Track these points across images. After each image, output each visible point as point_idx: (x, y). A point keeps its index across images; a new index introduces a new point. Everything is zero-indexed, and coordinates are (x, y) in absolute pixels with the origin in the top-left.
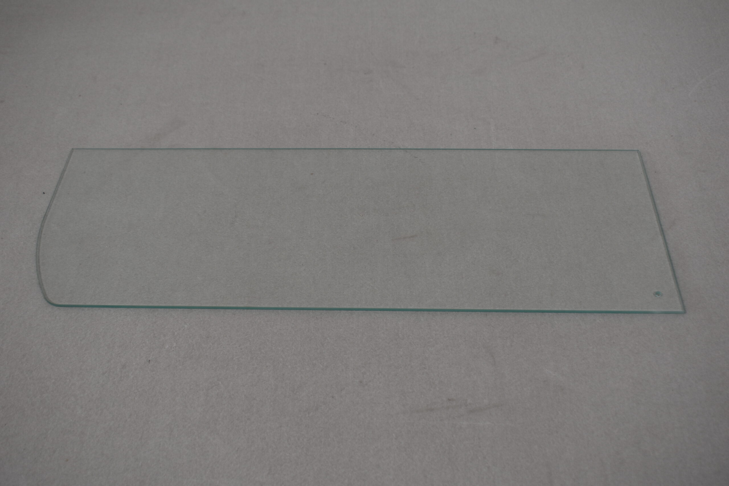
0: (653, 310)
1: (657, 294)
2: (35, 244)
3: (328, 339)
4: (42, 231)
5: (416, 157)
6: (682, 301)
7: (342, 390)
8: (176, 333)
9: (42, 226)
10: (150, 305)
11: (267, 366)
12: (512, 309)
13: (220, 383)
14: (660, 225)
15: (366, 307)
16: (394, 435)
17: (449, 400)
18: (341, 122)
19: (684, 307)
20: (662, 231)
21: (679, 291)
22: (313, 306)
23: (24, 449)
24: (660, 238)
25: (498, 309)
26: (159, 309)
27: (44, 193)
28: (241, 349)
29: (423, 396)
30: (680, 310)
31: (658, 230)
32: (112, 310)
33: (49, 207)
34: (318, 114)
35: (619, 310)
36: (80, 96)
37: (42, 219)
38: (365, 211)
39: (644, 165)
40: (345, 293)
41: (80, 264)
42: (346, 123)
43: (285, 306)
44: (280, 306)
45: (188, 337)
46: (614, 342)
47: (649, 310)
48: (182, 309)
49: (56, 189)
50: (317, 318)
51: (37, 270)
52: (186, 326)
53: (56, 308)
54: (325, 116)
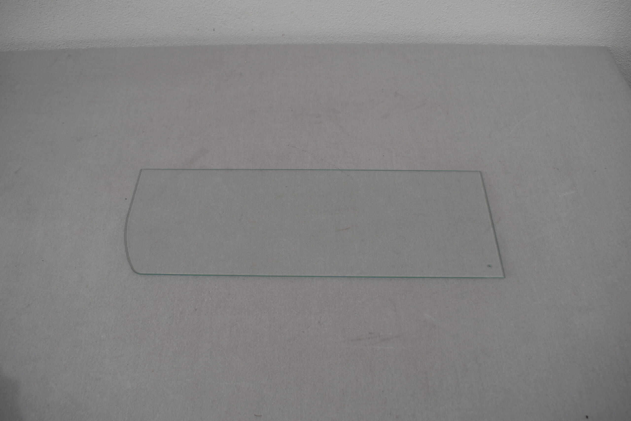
0: (487, 276)
1: (489, 266)
2: (123, 233)
3: (300, 295)
4: (127, 225)
5: (348, 175)
6: (503, 269)
7: (308, 328)
8: (210, 292)
9: (127, 221)
10: (195, 274)
11: (265, 313)
12: (406, 276)
13: (238, 323)
14: (492, 221)
15: (321, 275)
16: (339, 355)
17: (370, 333)
18: (303, 151)
19: (504, 274)
20: (493, 225)
21: (502, 264)
22: (290, 275)
23: (128, 365)
24: (492, 229)
25: (397, 276)
26: (200, 276)
27: (126, 199)
28: (249, 302)
29: (355, 331)
30: (502, 276)
31: (491, 224)
32: (172, 276)
33: (130, 209)
34: (288, 145)
35: (467, 276)
36: (143, 132)
37: (126, 216)
38: (319, 212)
39: (483, 181)
40: (308, 266)
41: (151, 247)
42: (306, 152)
43: (274, 275)
44: (271, 275)
45: (218, 294)
46: (464, 297)
47: (485, 276)
48: (213, 276)
49: (133, 196)
50: (292, 282)
51: (126, 250)
52: (216, 287)
53: (139, 275)
54: (293, 147)
